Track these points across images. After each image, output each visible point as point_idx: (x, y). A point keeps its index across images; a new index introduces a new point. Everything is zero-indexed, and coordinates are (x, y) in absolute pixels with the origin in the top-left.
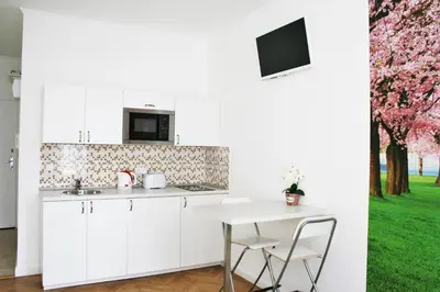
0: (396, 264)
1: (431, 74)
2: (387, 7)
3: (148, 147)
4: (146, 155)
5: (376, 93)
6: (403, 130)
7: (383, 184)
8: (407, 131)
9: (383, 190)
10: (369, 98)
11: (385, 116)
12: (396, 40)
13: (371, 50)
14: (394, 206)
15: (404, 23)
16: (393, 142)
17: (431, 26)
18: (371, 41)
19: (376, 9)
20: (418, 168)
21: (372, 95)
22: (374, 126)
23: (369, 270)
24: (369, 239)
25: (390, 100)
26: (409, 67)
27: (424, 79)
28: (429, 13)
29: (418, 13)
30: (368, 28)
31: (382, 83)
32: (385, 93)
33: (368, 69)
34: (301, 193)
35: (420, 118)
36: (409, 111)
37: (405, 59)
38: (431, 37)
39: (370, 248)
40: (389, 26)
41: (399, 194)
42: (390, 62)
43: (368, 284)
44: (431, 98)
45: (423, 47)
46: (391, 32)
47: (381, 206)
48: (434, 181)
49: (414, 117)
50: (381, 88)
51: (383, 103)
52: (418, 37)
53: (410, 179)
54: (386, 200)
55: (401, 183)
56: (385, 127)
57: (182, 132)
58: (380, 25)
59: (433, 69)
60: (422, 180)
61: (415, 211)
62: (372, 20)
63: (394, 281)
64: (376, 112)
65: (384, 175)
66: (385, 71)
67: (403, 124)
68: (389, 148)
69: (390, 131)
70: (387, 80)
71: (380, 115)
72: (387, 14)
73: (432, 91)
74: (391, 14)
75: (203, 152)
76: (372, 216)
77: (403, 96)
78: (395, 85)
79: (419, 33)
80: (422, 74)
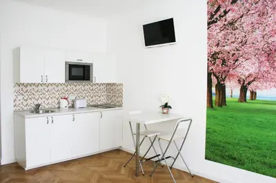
0: (220, 138)
1: (237, 53)
2: (216, 19)
3: (75, 84)
4: (75, 88)
5: (210, 59)
6: (224, 77)
7: (214, 102)
8: (225, 77)
9: (214, 105)
10: (207, 61)
11: (215, 71)
12: (221, 35)
13: (209, 38)
14: (219, 112)
15: (224, 27)
16: (219, 83)
17: (237, 31)
18: (209, 34)
19: (211, 19)
20: (230, 94)
21: (208, 60)
22: (209, 75)
23: (207, 142)
24: (207, 128)
25: (217, 63)
26: (227, 48)
27: (233, 55)
28: (236, 25)
29: (231, 24)
30: (207, 27)
31: (213, 54)
32: (215, 59)
33: (207, 47)
34: (170, 107)
35: (231, 72)
36: (226, 69)
37: (225, 44)
38: (237, 36)
39: (207, 132)
40: (217, 28)
41: (221, 106)
42: (218, 45)
43: (206, 149)
44: (236, 63)
45: (233, 40)
46: (218, 31)
47: (213, 112)
48: (237, 100)
49: (229, 71)
50: (213, 57)
51: (214, 64)
52: (231, 35)
53: (227, 99)
54: (215, 110)
55: (222, 101)
56: (215, 75)
57: (98, 75)
58: (213, 26)
59: (238, 50)
60: (232, 100)
61: (229, 114)
62: (209, 24)
63: (219, 146)
64: (210, 68)
65: (214, 98)
66: (215, 49)
67: (224, 74)
68: (216, 86)
69: (217, 78)
70: (216, 53)
71: (212, 69)
72: (216, 22)
73: (237, 60)
74: (219, 22)
75: (105, 86)
76: (208, 117)
77: (224, 61)
78: (220, 56)
79: (232, 33)
80: (233, 52)
